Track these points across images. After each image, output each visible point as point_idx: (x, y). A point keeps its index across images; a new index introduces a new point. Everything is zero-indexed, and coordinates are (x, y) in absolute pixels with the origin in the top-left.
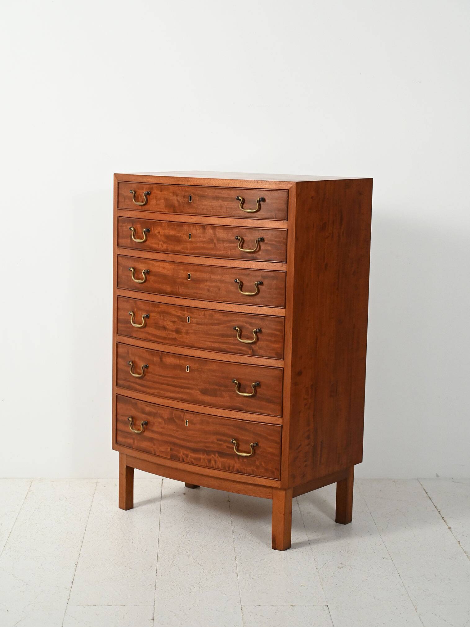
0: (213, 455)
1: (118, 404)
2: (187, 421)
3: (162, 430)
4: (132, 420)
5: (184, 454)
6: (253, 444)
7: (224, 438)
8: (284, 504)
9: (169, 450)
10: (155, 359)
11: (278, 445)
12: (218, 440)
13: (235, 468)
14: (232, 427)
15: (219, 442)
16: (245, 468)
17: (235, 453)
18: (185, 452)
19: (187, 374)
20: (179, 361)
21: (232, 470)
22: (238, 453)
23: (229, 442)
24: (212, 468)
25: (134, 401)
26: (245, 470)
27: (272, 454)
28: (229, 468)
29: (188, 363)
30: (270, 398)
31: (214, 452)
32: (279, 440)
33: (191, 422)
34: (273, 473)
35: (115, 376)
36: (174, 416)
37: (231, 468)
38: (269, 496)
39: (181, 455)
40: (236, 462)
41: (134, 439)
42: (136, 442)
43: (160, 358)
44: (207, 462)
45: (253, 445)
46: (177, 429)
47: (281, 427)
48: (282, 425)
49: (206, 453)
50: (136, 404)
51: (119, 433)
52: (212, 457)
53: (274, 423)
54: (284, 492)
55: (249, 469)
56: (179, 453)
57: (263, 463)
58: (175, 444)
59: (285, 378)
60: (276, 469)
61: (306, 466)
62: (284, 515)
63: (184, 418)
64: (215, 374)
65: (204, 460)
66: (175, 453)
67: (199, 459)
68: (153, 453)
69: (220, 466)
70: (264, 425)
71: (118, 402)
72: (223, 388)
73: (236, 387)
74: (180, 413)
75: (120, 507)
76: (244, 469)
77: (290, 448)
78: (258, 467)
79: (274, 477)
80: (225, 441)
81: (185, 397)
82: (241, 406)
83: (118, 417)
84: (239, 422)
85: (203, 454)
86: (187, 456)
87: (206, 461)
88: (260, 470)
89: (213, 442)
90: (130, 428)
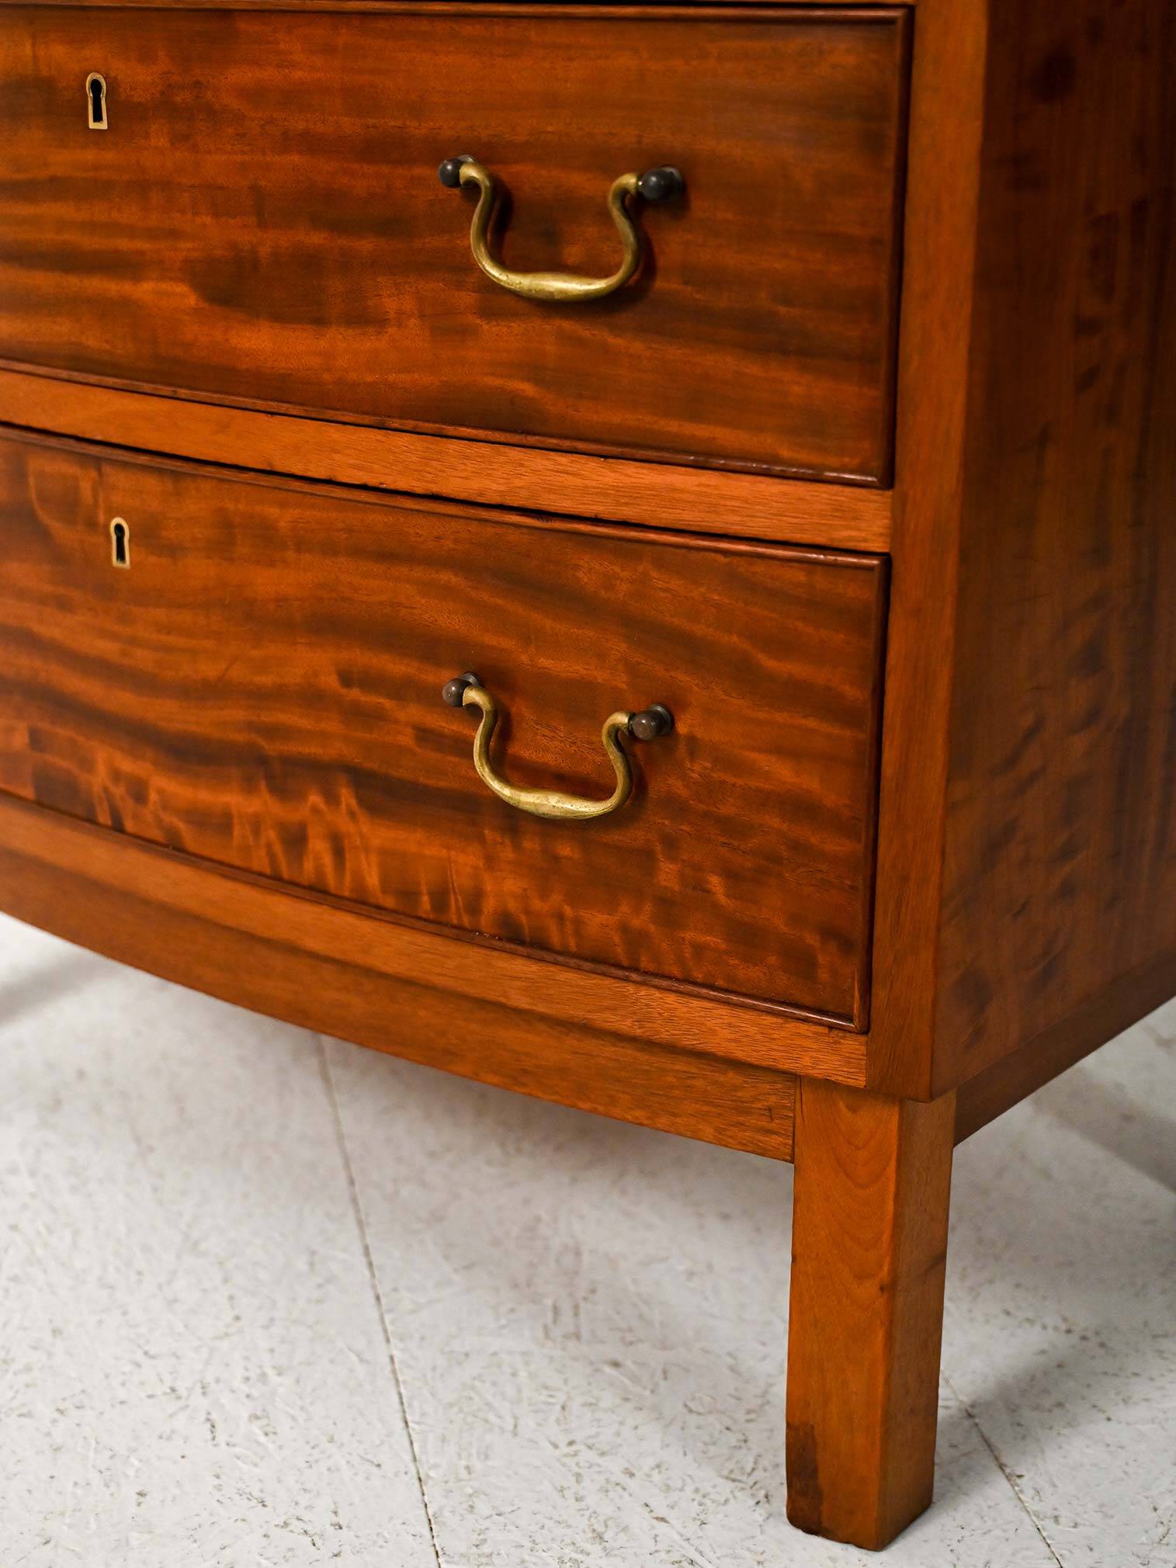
0: (315, 799)
2: (119, 529)
5: (116, 775)
6: (632, 717)
7: (397, 667)
8: (890, 1207)
9: (20, 740)
11: (848, 733)
12: (346, 679)
13: (489, 906)
14: (447, 577)
15: (355, 693)
16: (568, 910)
17: (486, 787)
18: (127, 765)
19: (89, 155)
20: (33, 45)
21: (466, 921)
22: (505, 792)
23: (429, 696)
24: (317, 892)
26: (569, 927)
27: (800, 807)
28: (440, 899)
29: (94, 52)
30: (782, 310)
31: (322, 772)
32: (856, 693)
33: (148, 533)
34: (802, 963)
36: (33, 495)
37: (456, 902)
38: (769, 1132)
39: (98, 779)
40: (490, 861)
44: (278, 848)
45: (631, 732)
46: (61, 590)
47: (876, 575)
48: (887, 559)
49: (270, 778)
52: (315, 810)
53: (820, 540)
54: (895, 1119)
55: (599, 922)
56: (88, 765)
57: (715, 882)
58: (61, 705)
59: (925, 106)
60: (828, 933)
61: (1067, 890)
62: (889, 1289)
63: (96, 504)
64: (301, 126)
65: (257, 828)
66: (65, 764)
67: (223, 823)
69: (373, 880)
70: (720, 558)
72: (366, 245)
73: (475, 219)
74: (69, 469)
76: (560, 918)
77: (958, 762)
78: (669, 910)
79: (807, 1000)
80: (401, 690)
81: (93, 339)
82: (527, 389)
84: (513, 536)
85: (249, 786)
86: (139, 793)
87: (272, 835)
88: (689, 935)
89: (312, 698)
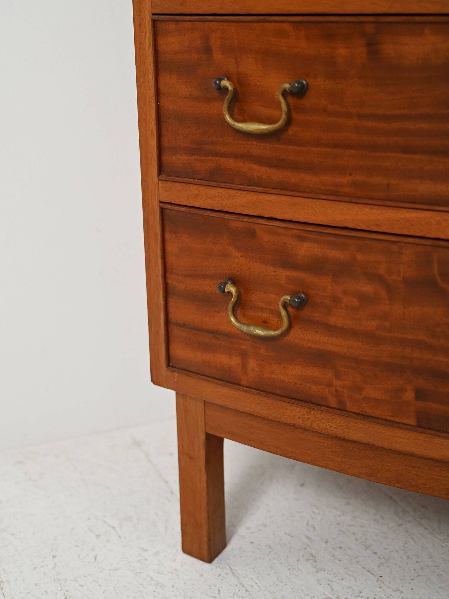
1: (168, 236)
3: (374, 323)
4: (236, 292)
10: (342, 51)
25: (238, 224)
35: (153, 142)
41: (244, 355)
42: (252, 364)
43: (369, 45)
50: (252, 233)
51: (175, 331)
68: (333, 402)
71: (167, 228)
75: (187, 549)
83: (170, 281)
90: (233, 319)
